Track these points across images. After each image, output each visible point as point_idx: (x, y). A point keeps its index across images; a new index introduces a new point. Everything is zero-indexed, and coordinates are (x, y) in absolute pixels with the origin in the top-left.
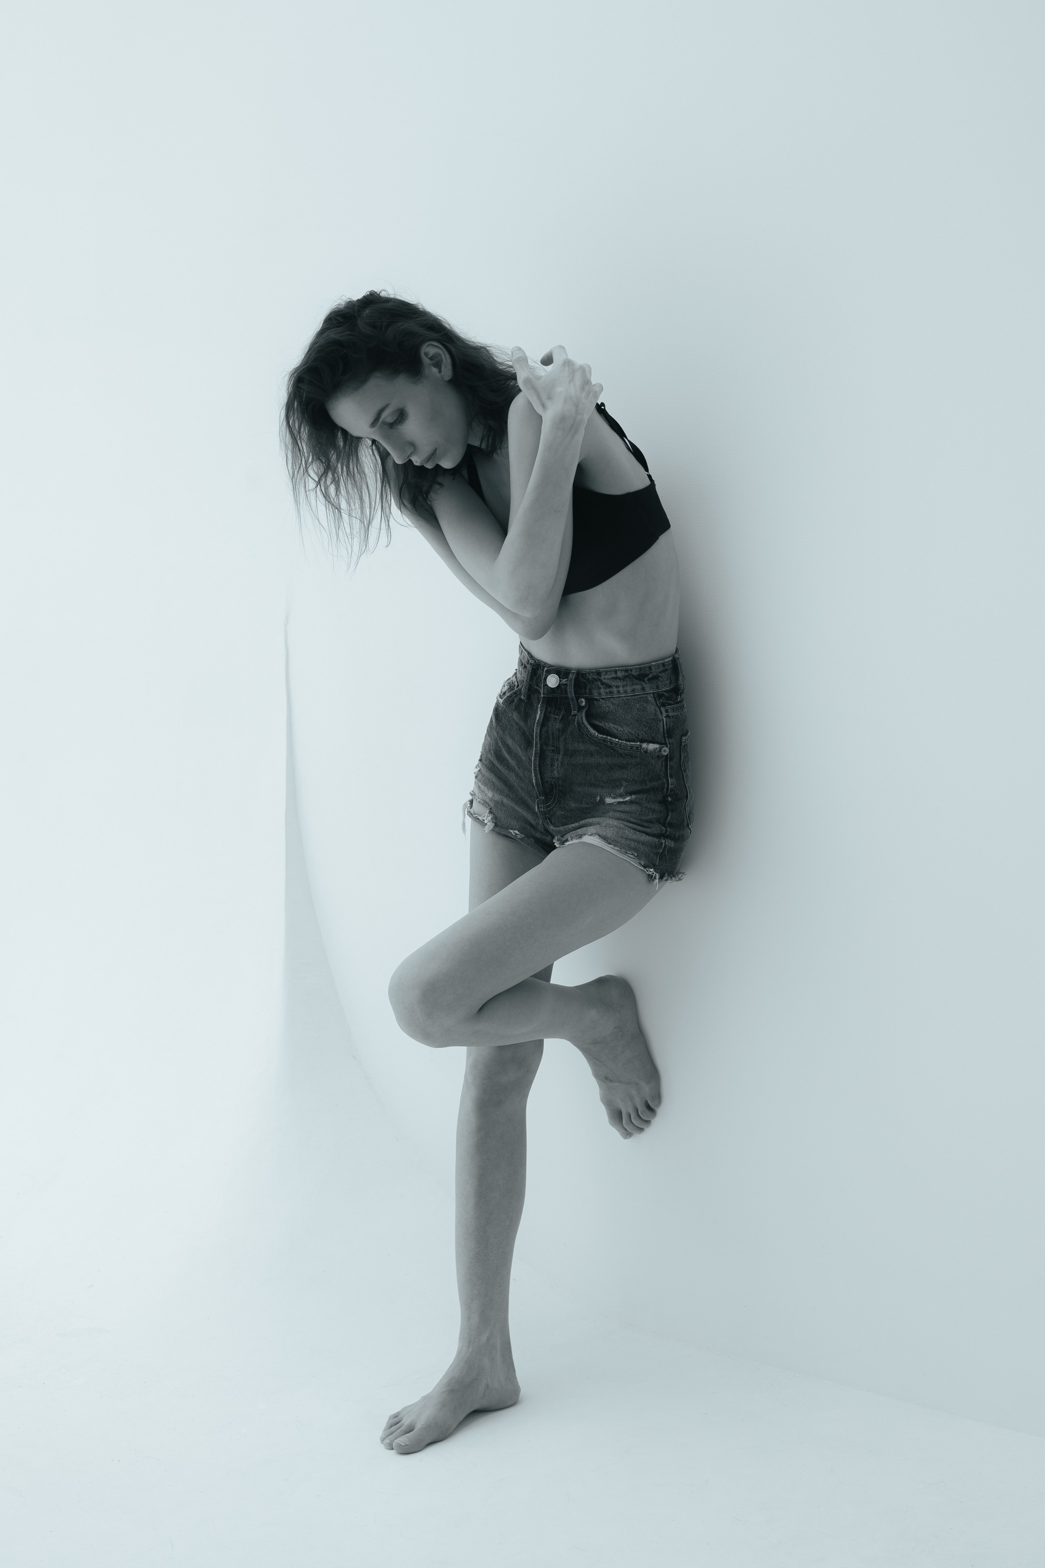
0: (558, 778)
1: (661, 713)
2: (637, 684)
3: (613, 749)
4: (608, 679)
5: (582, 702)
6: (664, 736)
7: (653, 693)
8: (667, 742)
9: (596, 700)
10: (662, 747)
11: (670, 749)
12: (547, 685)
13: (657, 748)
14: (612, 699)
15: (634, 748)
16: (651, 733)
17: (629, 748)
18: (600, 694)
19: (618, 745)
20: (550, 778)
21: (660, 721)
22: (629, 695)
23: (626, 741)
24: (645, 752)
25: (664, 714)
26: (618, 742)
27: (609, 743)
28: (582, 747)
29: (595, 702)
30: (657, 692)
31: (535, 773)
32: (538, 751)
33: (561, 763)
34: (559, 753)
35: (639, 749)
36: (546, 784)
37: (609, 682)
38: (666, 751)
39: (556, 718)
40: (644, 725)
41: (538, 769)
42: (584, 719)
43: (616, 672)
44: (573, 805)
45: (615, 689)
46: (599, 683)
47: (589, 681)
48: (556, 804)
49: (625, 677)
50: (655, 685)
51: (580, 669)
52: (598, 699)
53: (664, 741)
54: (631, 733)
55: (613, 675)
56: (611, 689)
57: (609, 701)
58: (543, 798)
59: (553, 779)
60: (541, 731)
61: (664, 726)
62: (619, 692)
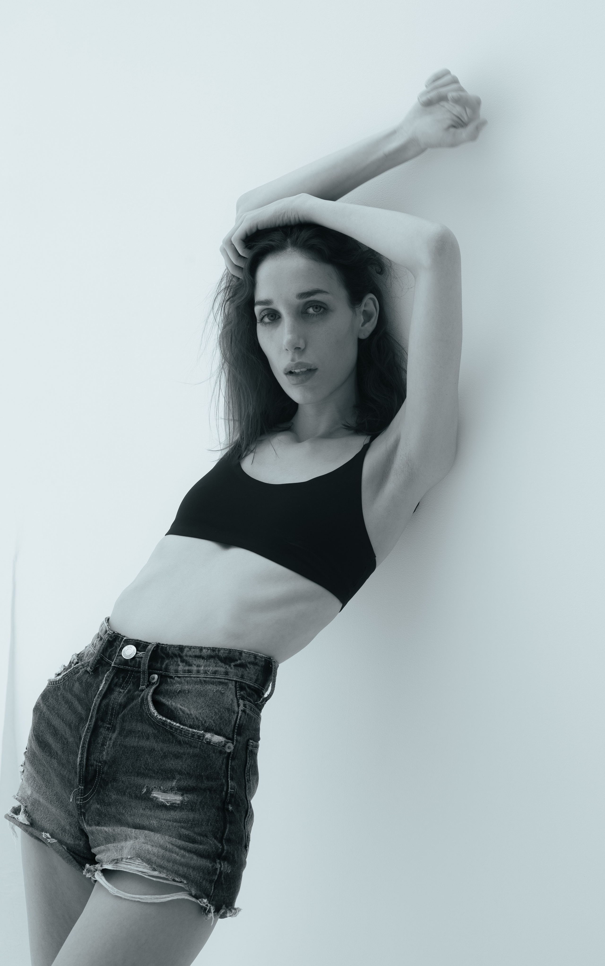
0: (105, 762)
1: (239, 705)
2: (221, 667)
3: (172, 734)
4: (190, 656)
5: (154, 679)
6: (234, 731)
7: (236, 682)
8: (235, 738)
9: (171, 677)
10: (228, 742)
11: (235, 747)
12: (121, 655)
13: (222, 742)
14: (189, 679)
15: (196, 736)
16: (220, 723)
17: (190, 735)
18: (177, 671)
19: (178, 731)
20: (97, 761)
21: (234, 713)
22: (208, 676)
23: (191, 727)
24: (207, 742)
25: (242, 707)
26: (179, 727)
27: (168, 727)
28: (139, 727)
29: (169, 680)
30: (241, 682)
31: (82, 750)
32: (92, 726)
33: (114, 743)
35: (201, 738)
36: (90, 768)
37: (190, 660)
38: (230, 748)
39: (120, 692)
40: (215, 712)
41: (86, 746)
42: (150, 694)
43: (201, 649)
44: (114, 797)
45: (195, 668)
46: (179, 659)
47: (168, 656)
48: (94, 795)
49: (210, 657)
50: (240, 674)
51: (161, 643)
52: (172, 676)
53: (231, 736)
54: (197, 718)
55: (197, 653)
56: (190, 668)
57: (185, 680)
58: (83, 787)
59: (100, 762)
60: (100, 704)
61: (236, 720)
62: (198, 672)
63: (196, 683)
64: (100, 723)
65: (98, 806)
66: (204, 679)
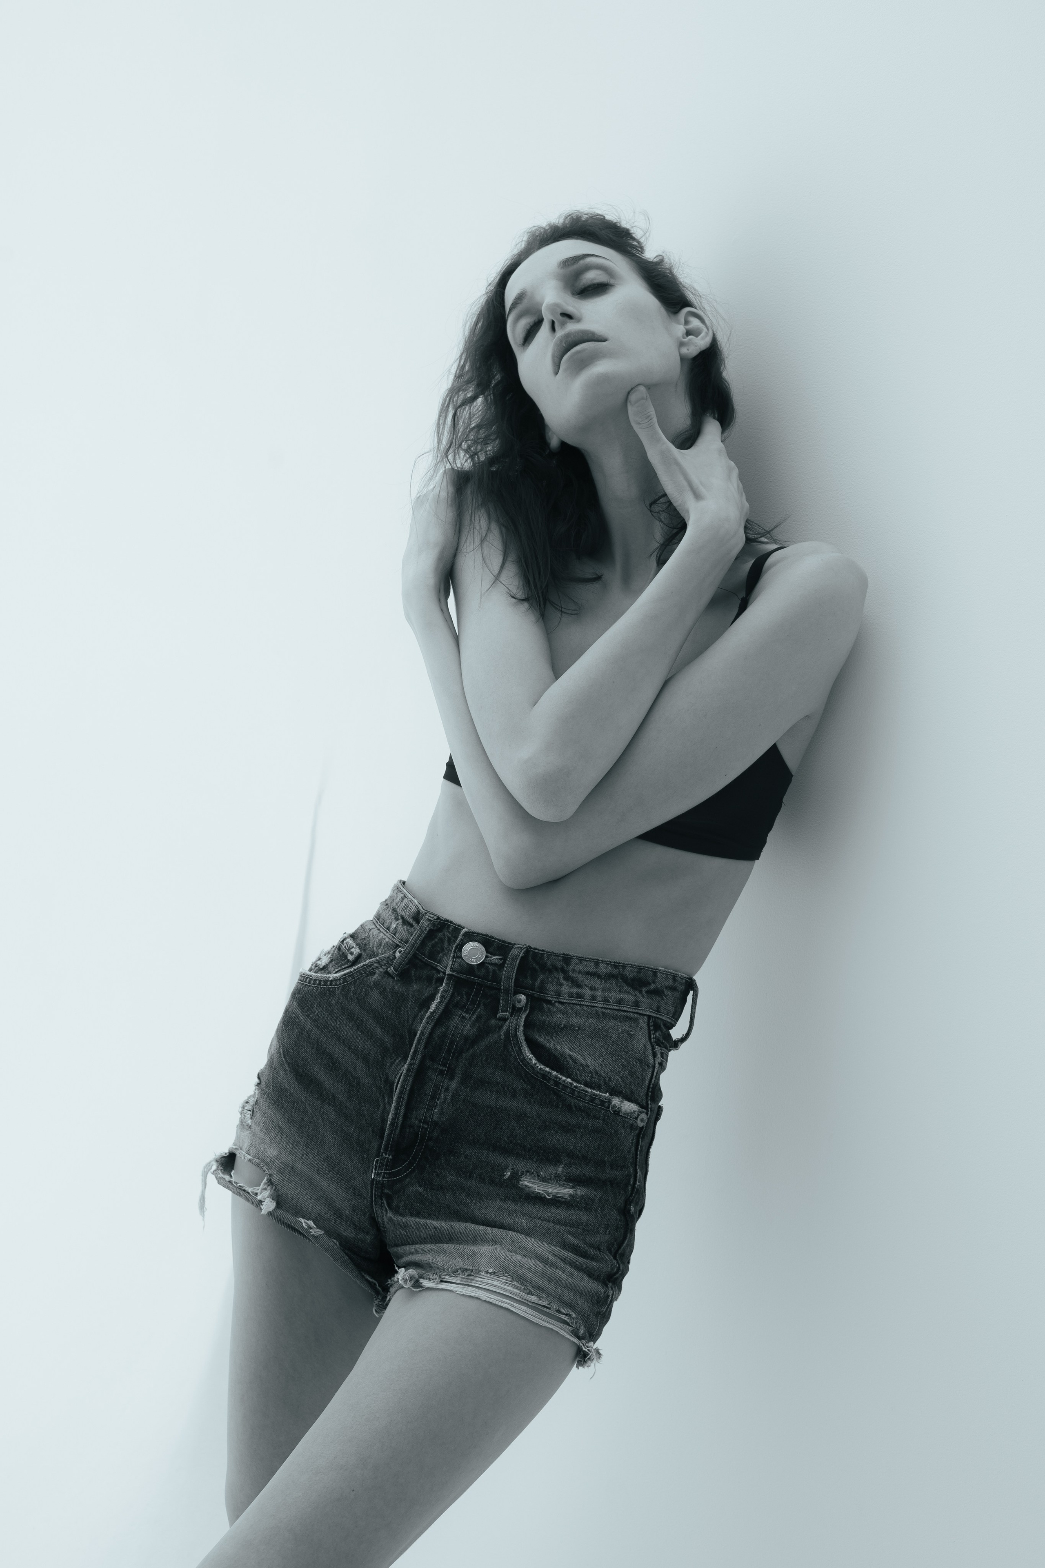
0: (436, 1124)
1: (654, 1055)
2: (629, 993)
3: (556, 1093)
4: (580, 972)
5: (522, 1000)
6: (649, 1094)
7: (649, 1017)
8: (650, 1106)
9: (549, 1002)
10: (641, 1113)
11: (649, 1119)
12: (461, 957)
13: (632, 1110)
14: (578, 1007)
15: (597, 1101)
16: (631, 1083)
17: (587, 1098)
18: (559, 994)
19: (568, 1090)
20: (421, 1122)
21: (648, 1066)
22: (609, 1007)
23: (586, 1085)
24: (614, 1111)
25: (659, 1057)
26: (571, 1084)
27: (552, 1082)
28: (499, 1076)
29: (545, 1006)
30: (655, 1017)
31: (398, 1103)
32: (415, 1067)
33: (453, 1096)
34: (452, 1078)
35: (605, 1104)
36: (408, 1130)
37: (580, 978)
38: (643, 1120)
39: (465, 1017)
40: (623, 1065)
41: (406, 1097)
42: (518, 1028)
43: (597, 963)
44: (450, 1178)
45: (587, 992)
46: (561, 976)
47: (544, 968)
48: (413, 1171)
49: (610, 976)
50: (655, 1005)
51: (533, 946)
52: (551, 1001)
53: (644, 1103)
54: (597, 1073)
55: (592, 969)
56: (580, 991)
57: (572, 1009)
58: (390, 1157)
59: (426, 1122)
60: (431, 1034)
61: (652, 1078)
62: (593, 998)
63: (589, 1015)
64: (428, 1063)
65: (421, 1190)
66: (603, 1010)
